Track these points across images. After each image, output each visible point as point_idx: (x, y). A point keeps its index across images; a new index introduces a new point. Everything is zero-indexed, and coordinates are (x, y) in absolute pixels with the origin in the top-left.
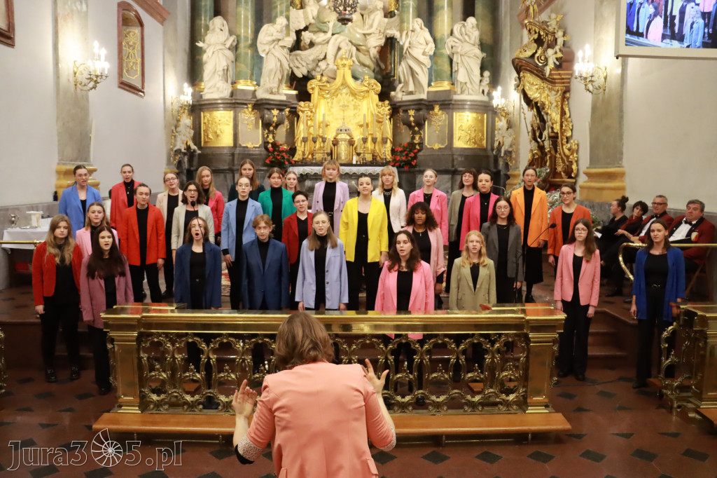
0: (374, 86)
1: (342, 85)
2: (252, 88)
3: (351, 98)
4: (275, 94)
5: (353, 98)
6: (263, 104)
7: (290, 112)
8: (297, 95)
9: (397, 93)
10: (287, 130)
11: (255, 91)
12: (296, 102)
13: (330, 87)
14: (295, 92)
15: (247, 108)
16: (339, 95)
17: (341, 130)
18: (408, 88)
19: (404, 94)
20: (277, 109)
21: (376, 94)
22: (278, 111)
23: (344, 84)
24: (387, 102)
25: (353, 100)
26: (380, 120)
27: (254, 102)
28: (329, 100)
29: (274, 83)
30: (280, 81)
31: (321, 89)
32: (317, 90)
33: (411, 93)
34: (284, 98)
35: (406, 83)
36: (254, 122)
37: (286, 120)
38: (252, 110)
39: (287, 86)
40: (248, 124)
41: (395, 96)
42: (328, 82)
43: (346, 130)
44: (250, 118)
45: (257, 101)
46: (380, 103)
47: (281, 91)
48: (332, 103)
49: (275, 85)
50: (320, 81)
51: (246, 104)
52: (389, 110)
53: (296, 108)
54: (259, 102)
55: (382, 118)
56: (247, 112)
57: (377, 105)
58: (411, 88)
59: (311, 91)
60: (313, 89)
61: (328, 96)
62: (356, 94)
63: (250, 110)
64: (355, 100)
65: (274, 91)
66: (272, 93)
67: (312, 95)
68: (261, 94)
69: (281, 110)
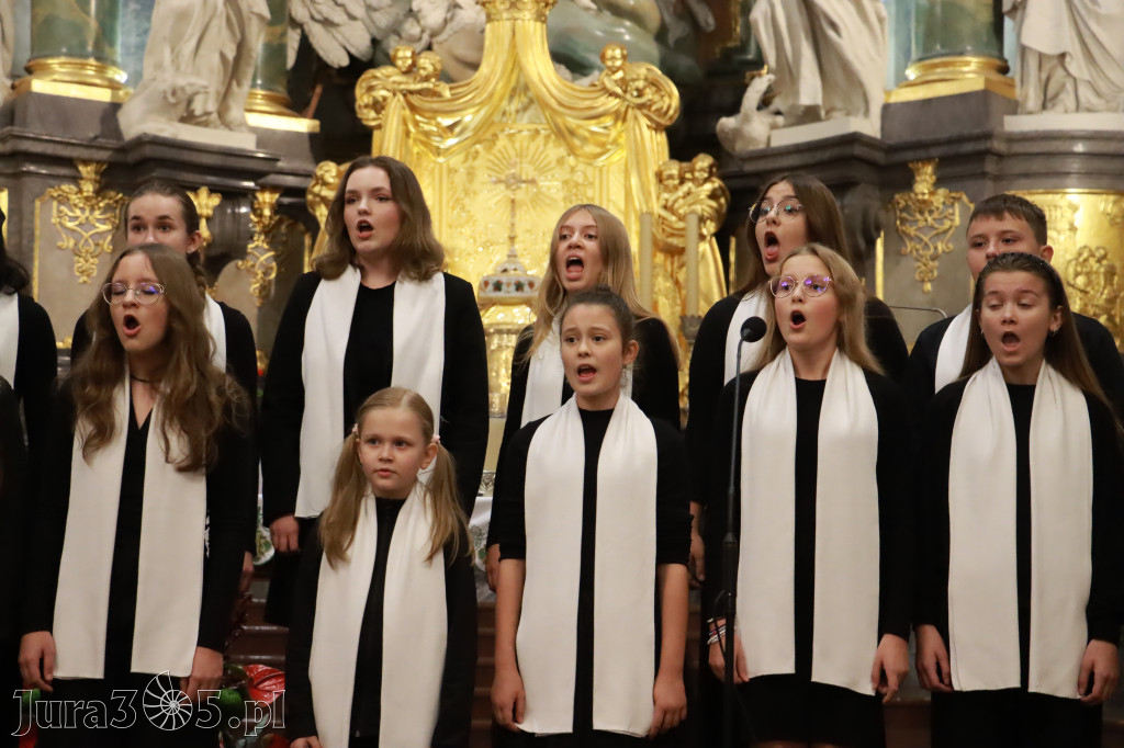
0: (649, 94)
1: (513, 94)
2: (104, 95)
3: (555, 151)
4: (206, 124)
5: (562, 151)
6: (146, 164)
7: (278, 208)
8: (312, 136)
9: (747, 119)
10: (264, 288)
11: (115, 107)
12: (303, 165)
13: (455, 98)
14: (303, 125)
15: (76, 179)
16: (502, 142)
17: (498, 286)
18: (796, 93)
19: (780, 120)
20: (213, 190)
21: (657, 128)
22: (216, 200)
23: (521, 89)
24: (703, 162)
25: (560, 161)
26: (675, 241)
27: (104, 155)
28: (456, 161)
29: (198, 74)
30: (233, 70)
31: (413, 108)
32: (395, 112)
33: (810, 115)
34: (246, 142)
35: (788, 73)
36: (107, 246)
37: (259, 242)
38: (99, 193)
39: (271, 99)
40: (76, 252)
41: (737, 133)
42: (444, 76)
43: (519, 287)
44: (84, 225)
45: (124, 149)
46: (674, 168)
47: (235, 113)
48: (471, 174)
49: (204, 79)
50: (408, 72)
51: (70, 162)
52: (713, 196)
53: (300, 192)
54: (131, 158)
55: (681, 233)
56: (74, 198)
57: (660, 177)
58: (810, 90)
59: (368, 117)
60: (378, 106)
61: (451, 141)
62: (572, 133)
63: (89, 188)
64: (571, 160)
65: (198, 107)
66: (189, 118)
67: (376, 134)
68: (138, 122)
69: (231, 196)
